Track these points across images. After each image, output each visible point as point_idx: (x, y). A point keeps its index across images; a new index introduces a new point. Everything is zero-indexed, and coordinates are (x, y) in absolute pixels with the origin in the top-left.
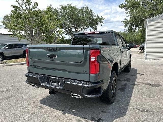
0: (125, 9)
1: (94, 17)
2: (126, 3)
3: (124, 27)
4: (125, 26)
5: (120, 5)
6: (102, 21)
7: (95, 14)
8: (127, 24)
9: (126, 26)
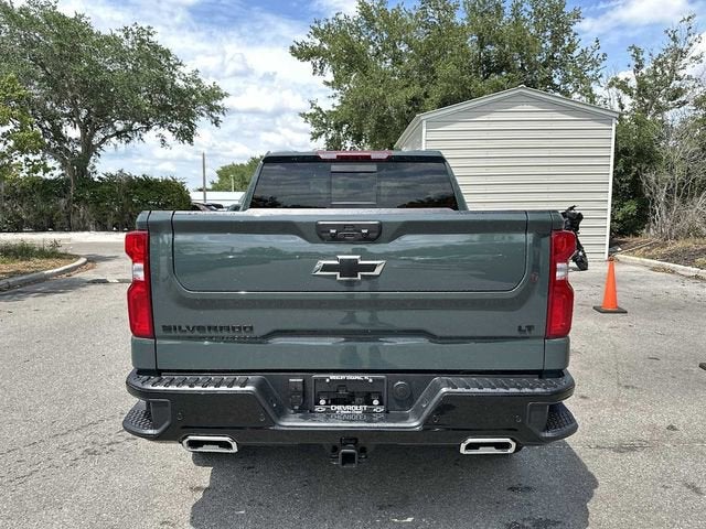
0: (314, 66)
1: (180, 83)
2: (317, 42)
3: (312, 139)
4: (315, 136)
5: (297, 46)
6: (219, 103)
7: (187, 70)
8: (325, 125)
9: (320, 134)
